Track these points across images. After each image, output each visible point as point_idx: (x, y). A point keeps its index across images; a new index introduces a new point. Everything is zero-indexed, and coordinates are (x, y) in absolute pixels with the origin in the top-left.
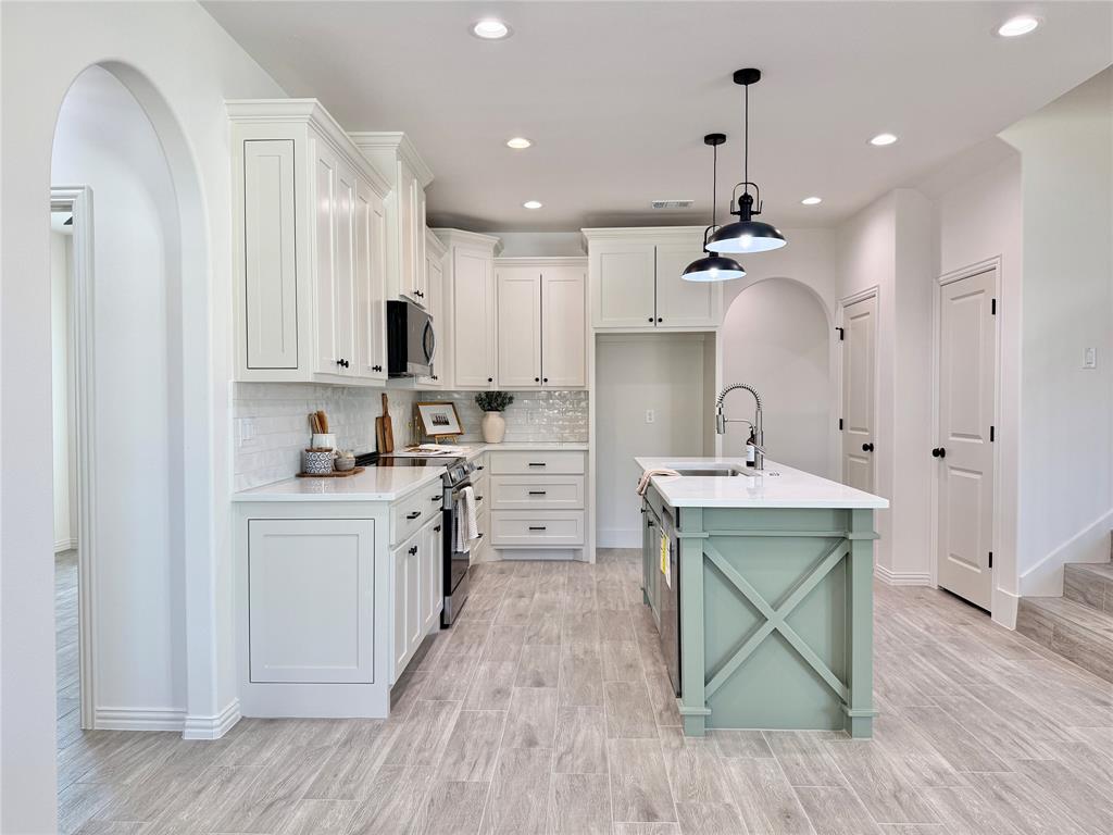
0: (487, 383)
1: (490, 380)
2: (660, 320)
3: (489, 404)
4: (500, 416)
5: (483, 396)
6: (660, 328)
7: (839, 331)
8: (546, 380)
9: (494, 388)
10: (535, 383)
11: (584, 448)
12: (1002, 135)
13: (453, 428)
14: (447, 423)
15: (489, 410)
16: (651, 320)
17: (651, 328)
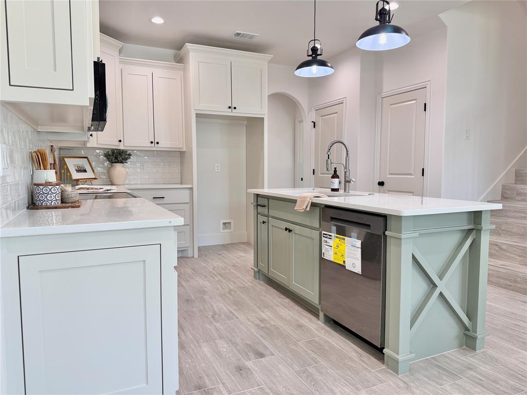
0: (117, 143)
1: (120, 141)
2: (235, 108)
3: (116, 158)
4: (123, 167)
5: (110, 153)
6: (234, 113)
7: (313, 123)
8: (158, 143)
9: (122, 147)
10: (150, 145)
11: (189, 186)
12: (440, 15)
13: (89, 175)
14: (85, 171)
15: (116, 163)
16: (230, 107)
17: (229, 113)
